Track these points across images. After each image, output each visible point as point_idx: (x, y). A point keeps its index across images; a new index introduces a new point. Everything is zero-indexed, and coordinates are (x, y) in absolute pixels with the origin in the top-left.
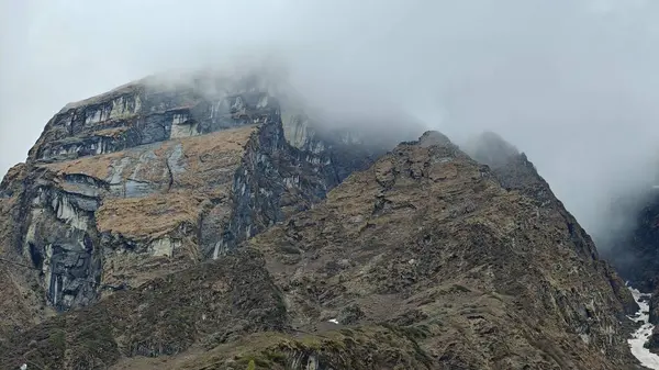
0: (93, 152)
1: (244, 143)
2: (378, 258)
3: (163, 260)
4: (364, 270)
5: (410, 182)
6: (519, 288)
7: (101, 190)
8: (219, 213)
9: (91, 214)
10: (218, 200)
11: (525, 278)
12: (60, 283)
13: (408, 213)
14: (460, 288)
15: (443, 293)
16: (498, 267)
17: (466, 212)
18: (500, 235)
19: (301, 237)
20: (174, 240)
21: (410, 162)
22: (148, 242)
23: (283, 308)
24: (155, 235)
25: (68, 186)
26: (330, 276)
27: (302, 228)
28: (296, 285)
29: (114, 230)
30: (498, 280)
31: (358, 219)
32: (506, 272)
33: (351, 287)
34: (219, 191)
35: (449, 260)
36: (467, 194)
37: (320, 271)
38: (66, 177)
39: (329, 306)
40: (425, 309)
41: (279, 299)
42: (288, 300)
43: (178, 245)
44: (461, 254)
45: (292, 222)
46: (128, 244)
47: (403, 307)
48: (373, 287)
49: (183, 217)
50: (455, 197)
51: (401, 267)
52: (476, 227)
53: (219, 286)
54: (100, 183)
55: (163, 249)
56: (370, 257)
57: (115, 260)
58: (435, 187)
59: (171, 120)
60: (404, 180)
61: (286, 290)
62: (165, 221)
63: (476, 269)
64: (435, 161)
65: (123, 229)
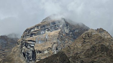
0: (32, 36)
1: (58, 33)
2: (85, 51)
3: (46, 54)
4: (83, 54)
5: (88, 38)
6: (111, 55)
7: (34, 43)
8: (55, 45)
9: (33, 47)
10: (54, 43)
11: (112, 53)
12: (29, 59)
13: (89, 43)
14: (101, 56)
15: (98, 57)
16: (107, 52)
17: (99, 42)
18: (106, 46)
19: (70, 49)
20: (48, 50)
21: (88, 34)
22: (44, 51)
23: (69, 61)
24: (45, 50)
26: (77, 55)
27: (71, 47)
28: (71, 57)
29: (38, 49)
30: (107, 54)
31: (80, 45)
32: (108, 53)
33: (81, 57)
34: (55, 41)
35: (98, 51)
36: (99, 39)
37: (75, 54)
38: (28, 41)
39: (77, 60)
40: (95, 60)
41: (69, 60)
43: (49, 51)
44: (100, 50)
45: (69, 46)
46: (40, 52)
47: (91, 60)
48: (85, 57)
49: (49, 46)
50: (97, 40)
51: (89, 53)
52: (102, 45)
53: (58, 58)
54: (34, 41)
55: (46, 52)
56: (83, 51)
57: (38, 55)
58: (93, 38)
59: (45, 30)
60: (87, 37)
61: (69, 58)
62: (46, 47)
63: (103, 52)
64: (93, 34)
65: (39, 49)
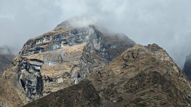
0: (39, 53)
1: (83, 49)
2: (126, 82)
3: (61, 84)
4: (122, 86)
5: (133, 59)
6: (170, 90)
7: (42, 63)
8: (76, 70)
9: (39, 71)
10: (75, 66)
11: (171, 87)
12: (30, 91)
13: (133, 69)
14: (152, 91)
15: (147, 92)
16: (162, 84)
17: (151, 67)
18: (162, 74)
19: (102, 77)
20: (64, 78)
21: (133, 54)
22: (56, 78)
23: (99, 98)
24: (58, 77)
25: (32, 63)
26: (112, 88)
27: (102, 74)
28: (102, 90)
29: (46, 75)
30: (163, 88)
31: (119, 70)
32: (165, 86)
33: (119, 91)
34: (76, 63)
35: (147, 82)
36: (151, 62)
37: (109, 86)
38: (31, 60)
39: (112, 97)
40: (142, 97)
41: (98, 95)
42: (100, 95)
43: (65, 79)
44: (151, 80)
45: (99, 72)
46: (51, 80)
47: (135, 97)
48: (125, 91)
49: (66, 71)
50: (147, 63)
51: (133, 85)
52: (155, 72)
53: (80, 91)
54: (41, 61)
55: (60, 80)
56: (123, 82)
57: (46, 84)
58: (141, 61)
59: (61, 42)
60: (131, 58)
61: (99, 92)
62: (61, 72)
63: (156, 85)
64: (140, 53)
65: (48, 75)
